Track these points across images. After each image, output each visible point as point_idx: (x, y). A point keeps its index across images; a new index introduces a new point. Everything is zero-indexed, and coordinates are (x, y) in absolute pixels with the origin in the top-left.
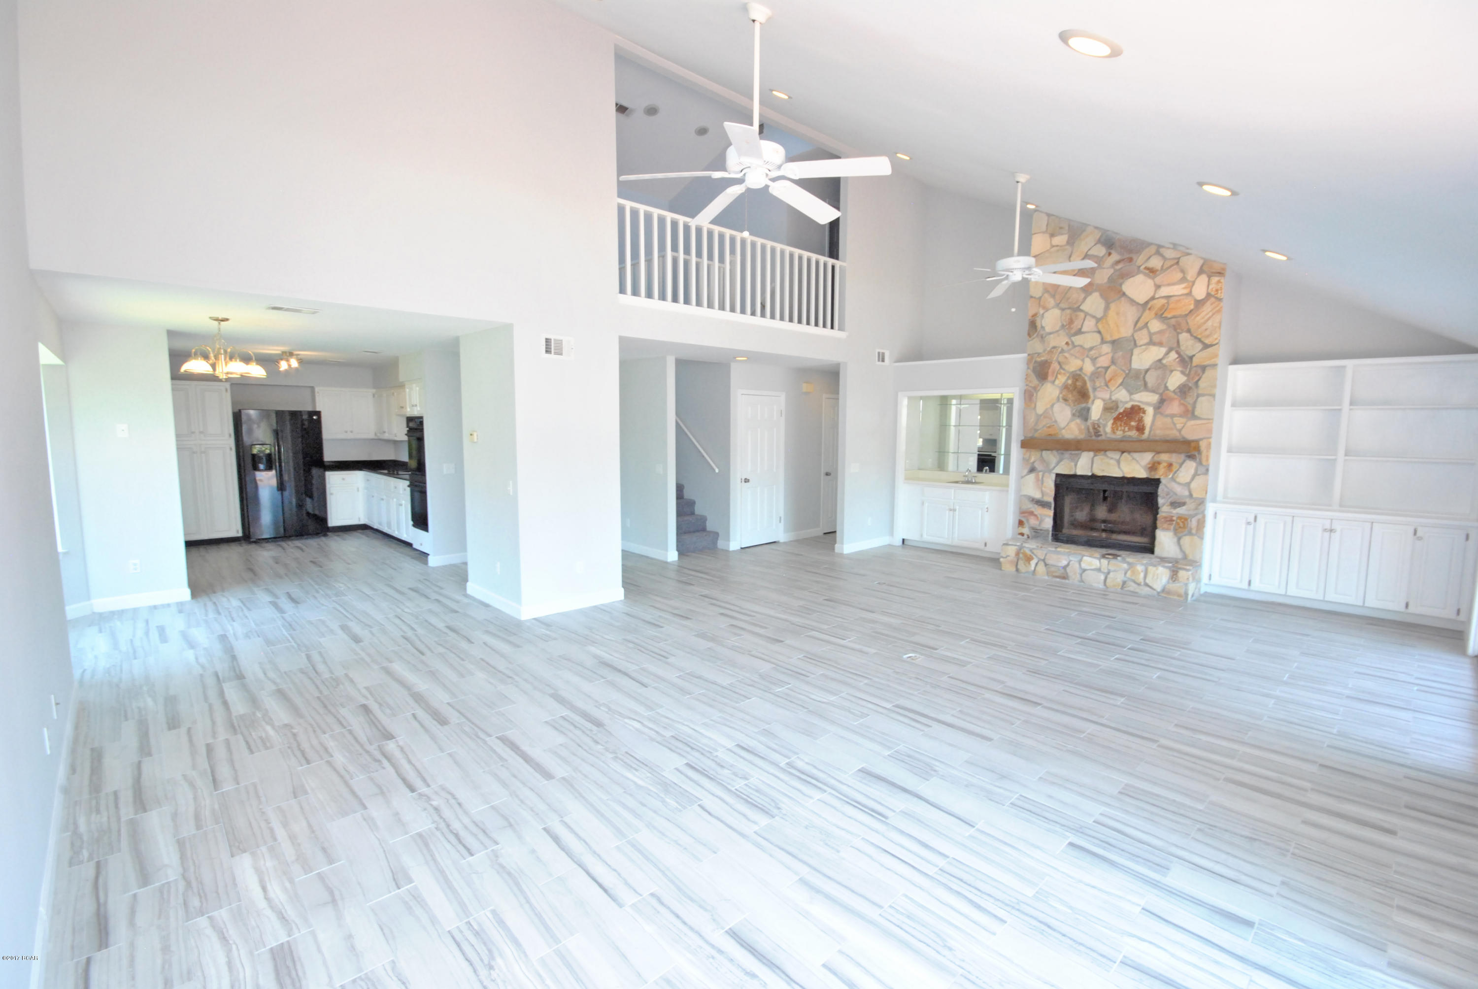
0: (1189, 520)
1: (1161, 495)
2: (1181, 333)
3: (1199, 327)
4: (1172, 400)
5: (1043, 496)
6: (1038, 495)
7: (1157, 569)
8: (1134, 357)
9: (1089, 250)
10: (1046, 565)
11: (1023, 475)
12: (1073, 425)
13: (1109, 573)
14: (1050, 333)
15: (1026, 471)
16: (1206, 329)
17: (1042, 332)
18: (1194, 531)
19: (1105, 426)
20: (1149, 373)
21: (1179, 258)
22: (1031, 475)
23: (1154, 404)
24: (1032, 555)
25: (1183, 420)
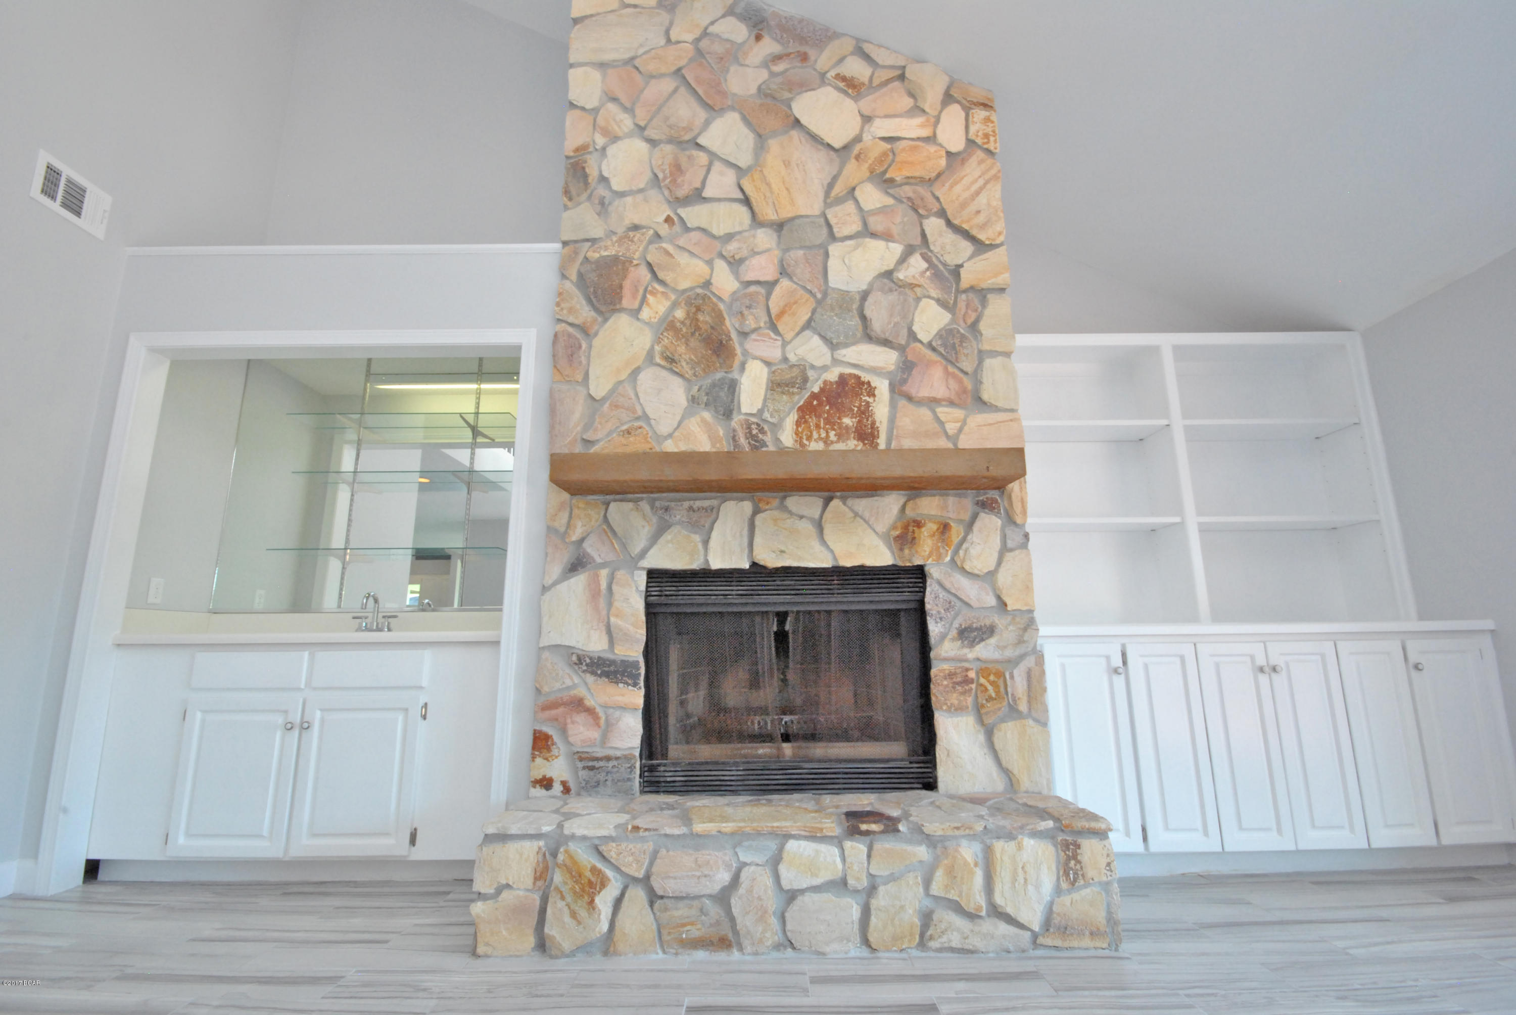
0: (1008, 676)
1: (934, 612)
2: (927, 217)
3: (964, 205)
4: (930, 364)
5: (611, 642)
6: (596, 645)
7: (1020, 847)
8: (831, 263)
9: (712, 23)
10: (653, 897)
11: (548, 581)
12: (694, 425)
13: (872, 890)
14: (622, 194)
15: (556, 570)
16: (978, 212)
17: (602, 191)
18: (1023, 707)
19: (776, 427)
20: (870, 300)
21: (904, 67)
22: (573, 580)
23: (890, 373)
24: (600, 865)
25: (958, 413)
